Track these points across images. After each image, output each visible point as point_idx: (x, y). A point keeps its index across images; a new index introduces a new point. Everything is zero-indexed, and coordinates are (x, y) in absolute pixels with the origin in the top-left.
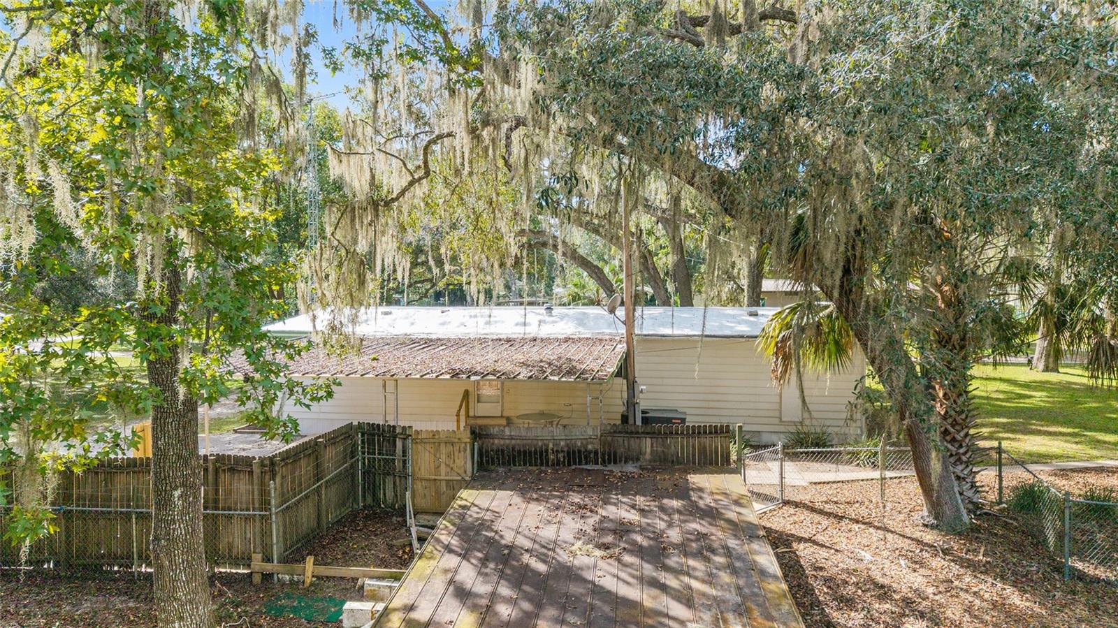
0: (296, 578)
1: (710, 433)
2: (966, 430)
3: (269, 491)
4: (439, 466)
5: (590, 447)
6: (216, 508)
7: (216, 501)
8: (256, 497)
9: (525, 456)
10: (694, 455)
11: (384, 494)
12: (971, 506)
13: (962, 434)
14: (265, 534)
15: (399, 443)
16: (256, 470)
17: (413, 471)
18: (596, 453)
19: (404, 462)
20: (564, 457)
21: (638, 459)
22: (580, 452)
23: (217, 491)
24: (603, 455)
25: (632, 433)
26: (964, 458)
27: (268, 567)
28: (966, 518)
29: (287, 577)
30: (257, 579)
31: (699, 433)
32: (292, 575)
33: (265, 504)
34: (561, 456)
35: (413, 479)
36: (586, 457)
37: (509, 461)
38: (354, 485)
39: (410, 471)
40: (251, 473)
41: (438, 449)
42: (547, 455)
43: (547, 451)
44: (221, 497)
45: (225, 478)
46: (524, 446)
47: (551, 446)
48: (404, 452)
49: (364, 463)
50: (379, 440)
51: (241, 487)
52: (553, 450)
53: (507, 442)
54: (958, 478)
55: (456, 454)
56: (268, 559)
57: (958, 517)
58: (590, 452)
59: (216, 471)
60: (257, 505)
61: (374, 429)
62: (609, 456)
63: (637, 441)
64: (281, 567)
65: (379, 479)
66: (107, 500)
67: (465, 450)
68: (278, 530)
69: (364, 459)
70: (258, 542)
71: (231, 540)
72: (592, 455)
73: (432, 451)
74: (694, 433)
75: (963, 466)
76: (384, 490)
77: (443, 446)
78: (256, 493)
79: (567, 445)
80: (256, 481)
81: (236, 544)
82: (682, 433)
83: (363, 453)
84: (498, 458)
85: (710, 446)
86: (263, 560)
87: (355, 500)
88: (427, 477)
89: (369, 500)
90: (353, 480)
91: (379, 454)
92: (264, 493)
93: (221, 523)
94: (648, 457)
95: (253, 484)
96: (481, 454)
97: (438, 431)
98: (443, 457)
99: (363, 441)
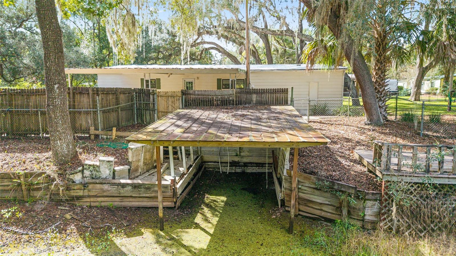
0: (109, 137)
1: (280, 92)
2: (384, 88)
3: (96, 101)
4: (168, 107)
5: (231, 98)
6: (74, 108)
7: (74, 105)
8: (91, 103)
9: (204, 102)
10: (273, 101)
11: (146, 118)
12: (384, 118)
13: (382, 89)
14: (95, 120)
15: (151, 97)
16: (91, 92)
17: (158, 108)
18: (233, 101)
19: (154, 104)
20: (220, 103)
21: (250, 103)
22: (226, 100)
23: (74, 102)
24: (236, 101)
25: (248, 92)
26: (382, 99)
27: (97, 132)
28: (382, 120)
29: (105, 137)
30: (92, 137)
31: (276, 92)
32: (107, 135)
33: (95, 106)
34: (219, 102)
35: (158, 112)
36: (229, 103)
37: (197, 105)
38: (133, 114)
39: (156, 108)
40: (88, 94)
41: (168, 100)
42: (213, 102)
43: (213, 100)
44: (76, 104)
45: (77, 97)
46: (204, 98)
47: (215, 98)
48: (154, 100)
49: (137, 105)
50: (143, 95)
51: (85, 100)
52: (215, 100)
53: (197, 96)
54: (380, 107)
55: (175, 101)
56: (96, 129)
57: (379, 120)
58: (231, 100)
59: (74, 93)
60: (91, 107)
61: (141, 91)
62: (239, 102)
63: (250, 95)
64: (102, 133)
65: (144, 112)
66: (28, 106)
67: (179, 100)
68: (101, 118)
69: (137, 103)
70: (92, 123)
71: (81, 123)
72: (232, 102)
73: (165, 100)
74: (273, 92)
75: (382, 102)
76: (146, 116)
77: (170, 98)
78: (91, 102)
79: (222, 98)
80: (90, 97)
81: (83, 124)
82: (269, 92)
83: (136, 101)
84: (193, 103)
85: (280, 97)
86: (95, 130)
87: (134, 120)
88: (163, 111)
89: (140, 121)
90: (133, 111)
91: (143, 101)
92: (94, 101)
93: (77, 115)
94: (254, 102)
95: (89, 98)
96: (186, 102)
97: (167, 92)
98: (170, 103)
99: (136, 96)
